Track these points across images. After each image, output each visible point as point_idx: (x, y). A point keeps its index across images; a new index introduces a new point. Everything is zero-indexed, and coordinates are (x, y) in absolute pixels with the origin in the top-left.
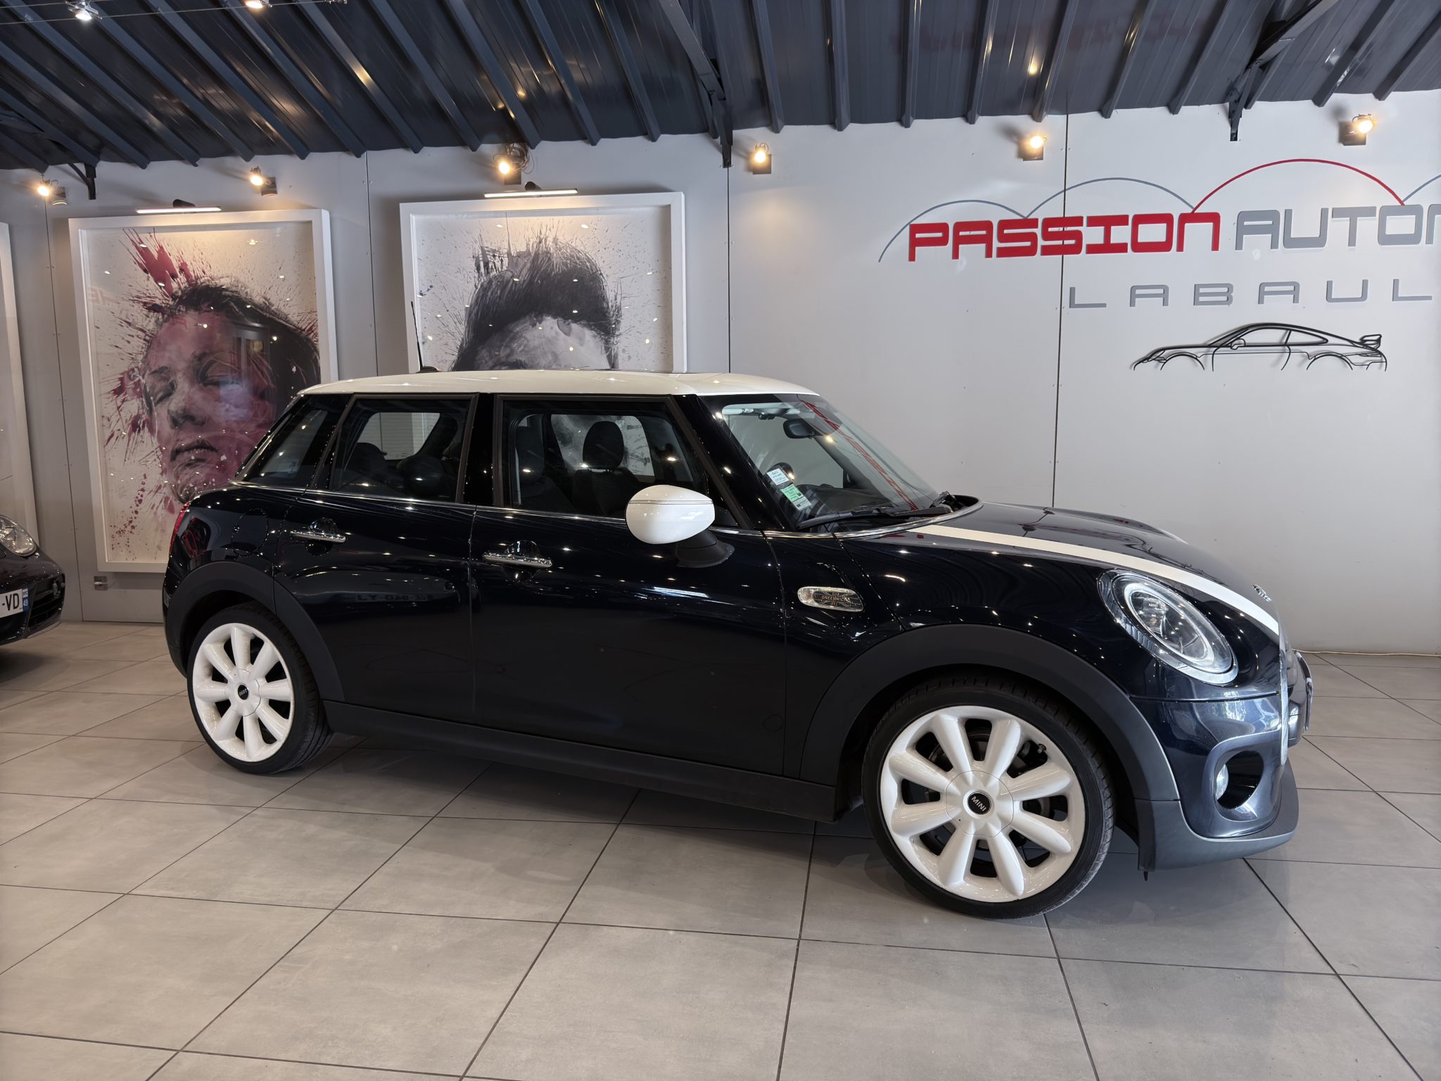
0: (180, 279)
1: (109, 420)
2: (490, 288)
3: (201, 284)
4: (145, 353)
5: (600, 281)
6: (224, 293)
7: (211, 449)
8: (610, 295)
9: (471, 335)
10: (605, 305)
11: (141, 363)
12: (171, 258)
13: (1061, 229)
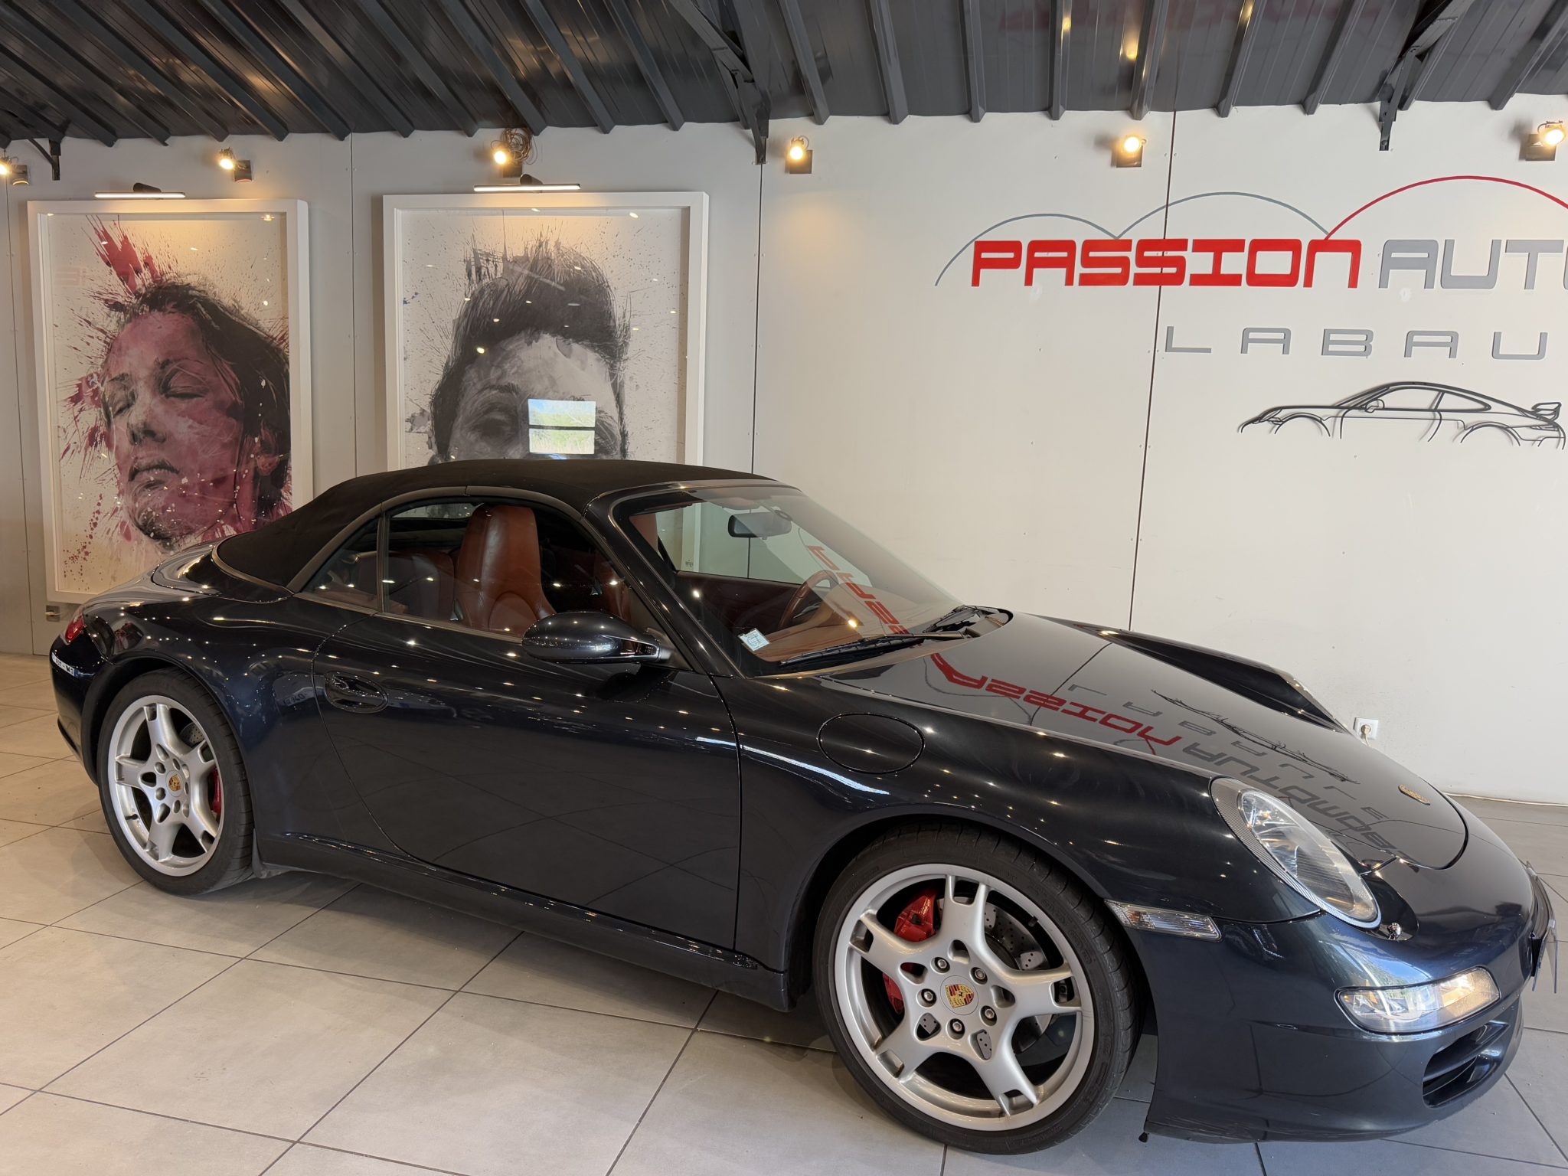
0: (145, 274)
1: (65, 431)
2: (481, 298)
3: (167, 280)
4: (105, 357)
5: (607, 295)
6: (190, 292)
7: (171, 469)
8: (617, 312)
9: (459, 352)
10: (612, 324)
11: (100, 369)
12: (135, 249)
13: (1160, 254)
